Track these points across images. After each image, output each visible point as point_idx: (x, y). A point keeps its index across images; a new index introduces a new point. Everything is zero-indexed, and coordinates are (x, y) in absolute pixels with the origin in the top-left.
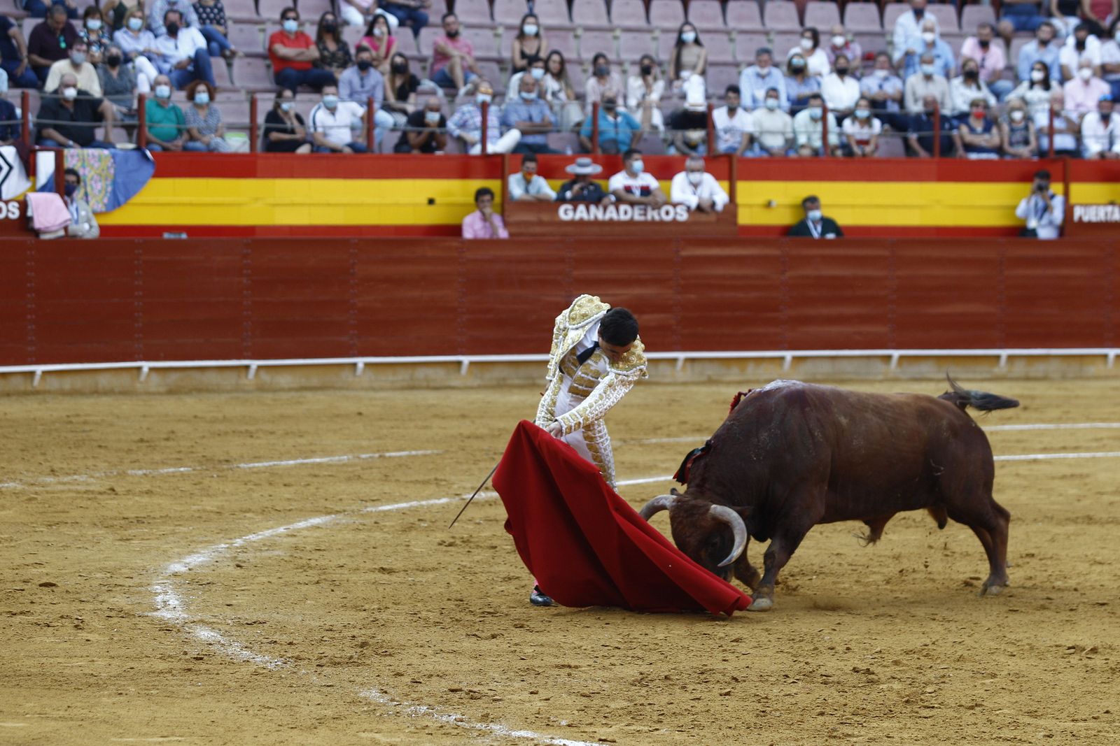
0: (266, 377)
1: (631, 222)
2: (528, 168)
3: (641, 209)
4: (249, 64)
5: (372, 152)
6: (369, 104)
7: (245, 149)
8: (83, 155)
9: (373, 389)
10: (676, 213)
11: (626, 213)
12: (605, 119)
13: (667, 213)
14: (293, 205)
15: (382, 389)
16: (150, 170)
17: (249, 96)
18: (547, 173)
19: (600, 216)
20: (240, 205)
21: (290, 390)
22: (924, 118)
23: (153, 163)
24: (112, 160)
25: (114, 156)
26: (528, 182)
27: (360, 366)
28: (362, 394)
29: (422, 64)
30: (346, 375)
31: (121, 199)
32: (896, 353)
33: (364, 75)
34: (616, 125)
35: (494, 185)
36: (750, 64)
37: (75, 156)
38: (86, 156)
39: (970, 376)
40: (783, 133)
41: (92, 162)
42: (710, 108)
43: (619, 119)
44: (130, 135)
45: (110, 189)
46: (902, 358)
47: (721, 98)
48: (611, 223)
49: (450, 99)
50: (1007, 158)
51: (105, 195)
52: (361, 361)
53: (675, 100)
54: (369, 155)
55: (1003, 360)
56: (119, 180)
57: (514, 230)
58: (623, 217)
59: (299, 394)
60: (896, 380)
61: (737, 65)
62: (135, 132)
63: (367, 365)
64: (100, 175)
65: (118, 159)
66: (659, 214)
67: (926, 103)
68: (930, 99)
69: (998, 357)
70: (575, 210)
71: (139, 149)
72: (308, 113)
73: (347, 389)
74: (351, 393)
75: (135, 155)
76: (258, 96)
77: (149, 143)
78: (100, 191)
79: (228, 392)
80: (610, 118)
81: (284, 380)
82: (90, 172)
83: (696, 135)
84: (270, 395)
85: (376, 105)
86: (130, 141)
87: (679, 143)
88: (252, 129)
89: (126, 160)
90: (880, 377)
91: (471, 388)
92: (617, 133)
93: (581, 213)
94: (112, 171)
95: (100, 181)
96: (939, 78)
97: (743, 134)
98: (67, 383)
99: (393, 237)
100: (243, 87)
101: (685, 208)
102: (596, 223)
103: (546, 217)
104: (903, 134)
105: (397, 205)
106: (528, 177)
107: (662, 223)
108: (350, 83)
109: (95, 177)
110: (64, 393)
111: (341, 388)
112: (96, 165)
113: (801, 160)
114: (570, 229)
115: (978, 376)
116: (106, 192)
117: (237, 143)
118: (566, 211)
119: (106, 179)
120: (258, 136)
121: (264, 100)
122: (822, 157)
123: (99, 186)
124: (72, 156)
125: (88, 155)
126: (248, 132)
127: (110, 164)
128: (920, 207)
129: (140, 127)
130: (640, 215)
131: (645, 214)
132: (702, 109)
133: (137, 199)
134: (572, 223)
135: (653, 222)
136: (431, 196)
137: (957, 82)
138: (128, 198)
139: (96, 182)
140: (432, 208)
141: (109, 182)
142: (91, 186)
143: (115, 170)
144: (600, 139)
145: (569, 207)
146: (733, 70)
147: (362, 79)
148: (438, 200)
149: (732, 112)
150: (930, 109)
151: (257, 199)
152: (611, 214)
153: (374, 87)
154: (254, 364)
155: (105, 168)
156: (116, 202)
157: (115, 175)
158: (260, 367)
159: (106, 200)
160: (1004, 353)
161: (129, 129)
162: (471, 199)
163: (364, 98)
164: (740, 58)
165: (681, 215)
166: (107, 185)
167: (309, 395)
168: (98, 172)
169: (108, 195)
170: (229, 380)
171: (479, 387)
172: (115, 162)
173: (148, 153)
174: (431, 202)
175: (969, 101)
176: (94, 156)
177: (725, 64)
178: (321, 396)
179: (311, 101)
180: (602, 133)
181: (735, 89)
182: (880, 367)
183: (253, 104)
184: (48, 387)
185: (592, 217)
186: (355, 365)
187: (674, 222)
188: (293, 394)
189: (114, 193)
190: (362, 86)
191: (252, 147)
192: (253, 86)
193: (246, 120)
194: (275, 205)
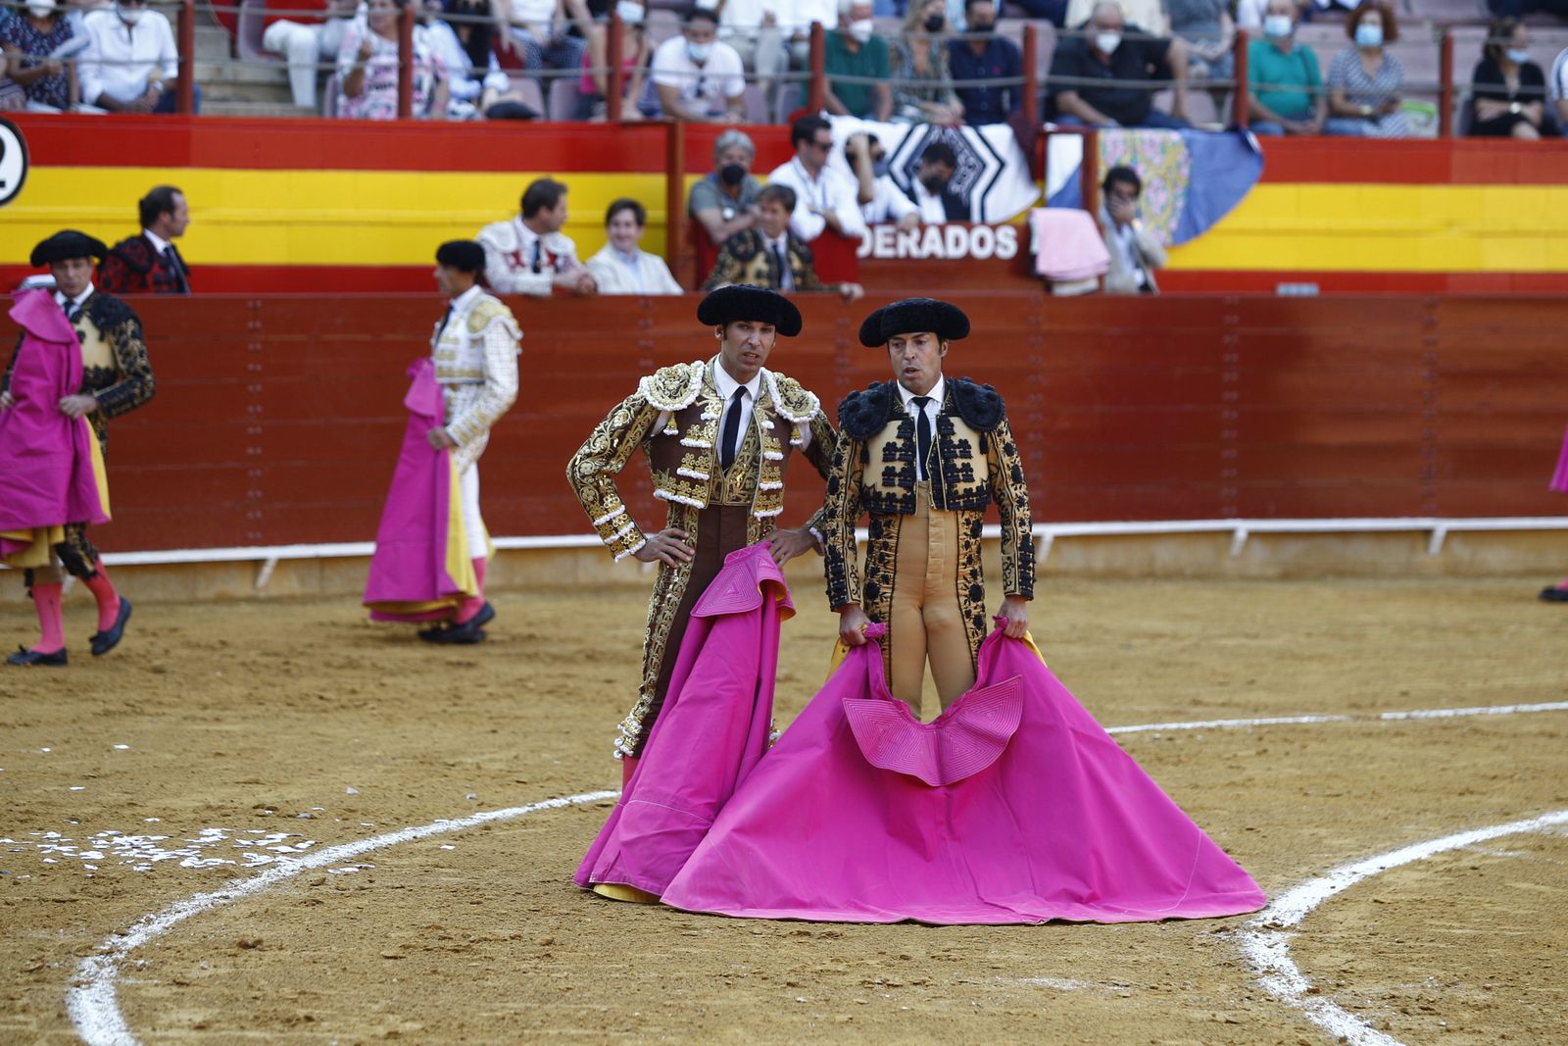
0: (1462, 551)
7: (1431, 132)
8: (1133, 142)
14: (1517, 233)
16: (1252, 167)
17: (1438, 33)
20: (1417, 233)
21: (1507, 575)
23: (1260, 157)
24: (1186, 152)
25: (1189, 144)
31: (1201, 221)
37: (1117, 144)
38: (1138, 145)
41: (1149, 154)
44: (1219, 105)
45: (1181, 203)
51: (1172, 215)
56: (1199, 187)
62: (1229, 100)
64: (1164, 178)
65: (1196, 149)
71: (1234, 129)
72: (1551, 65)
75: (1229, 142)
76: (1456, 33)
77: (1255, 120)
78: (1163, 208)
79: (1392, 576)
81: (1496, 556)
84: (1468, 586)
86: (1219, 120)
88: (1444, 93)
89: (1211, 151)
94: (1185, 171)
95: (1164, 188)
98: (1099, 558)
100: (1428, 17)
109: (1156, 182)
110: (1092, 576)
112: (1157, 160)
116: (1174, 209)
117: (1415, 121)
119: (1175, 185)
120: (1453, 107)
121: (1466, 40)
123: (1163, 197)
124: (1115, 143)
125: (1142, 141)
126: (1436, 98)
127: (1181, 159)
129: (1238, 91)
133: (1228, 222)
138: (1213, 217)
139: (1156, 190)
141: (1180, 191)
142: (1147, 199)
143: (1192, 168)
151: (1449, 224)
154: (1442, 526)
155: (1173, 165)
156: (1191, 228)
157: (1191, 178)
158: (1451, 534)
159: (1173, 225)
161: (1217, 93)
166: (1176, 198)
168: (1160, 172)
169: (1179, 215)
170: (1393, 556)
172: (1191, 155)
173: (1253, 139)
176: (1152, 143)
179: (1553, 41)
183: (1446, 48)
184: (1062, 565)
189: (1188, 213)
191: (1444, 127)
192: (1445, 14)
193: (1433, 77)
194: (1482, 235)
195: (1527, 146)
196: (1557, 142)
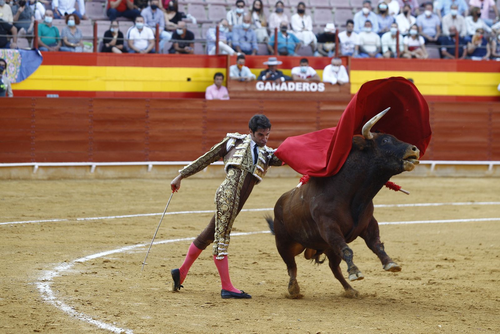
0: (100, 172)
1: (294, 92)
2: (240, 62)
3: (299, 85)
4: (93, 5)
5: (158, 53)
6: (157, 27)
7: (91, 51)
8: (5, 53)
9: (157, 179)
10: (318, 87)
11: (292, 87)
12: (282, 37)
13: (314, 87)
14: (116, 80)
15: (162, 179)
16: (39, 60)
17: (93, 22)
18: (251, 65)
19: (278, 88)
20: (87, 80)
21: (113, 178)
22: (450, 38)
23: (42, 57)
24: (20, 56)
25: (21, 53)
26: (240, 69)
27: (150, 166)
28: (151, 181)
29: (185, 6)
30: (143, 171)
31: (25, 76)
32: (434, 163)
33: (154, 12)
34: (287, 40)
35: (223, 71)
36: (359, 9)
37: (1, 53)
38: (6, 53)
39: (473, 175)
40: (376, 45)
41: (9, 56)
42: (337, 32)
43: (289, 37)
44: (30, 42)
45: (18, 71)
46: (437, 165)
47: (343, 26)
48: (284, 92)
49: (199, 25)
50: (494, 60)
51: (16, 74)
52: (150, 164)
53: (318, 27)
54: (156, 54)
55: (491, 167)
56: (24, 66)
57: (233, 95)
58: (290, 89)
59: (117, 181)
60: (434, 177)
61: (351, 9)
62: (32, 41)
63: (154, 166)
64: (14, 63)
65: (23, 55)
66: (309, 88)
67: (450, 30)
68: (453, 28)
69: (488, 166)
70: (265, 85)
71: (34, 49)
72: (126, 32)
73: (144, 178)
74: (145, 181)
75: (32, 53)
76: (98, 22)
77: (40, 46)
78: (13, 72)
79: (80, 179)
80: (284, 36)
81: (110, 173)
82: (8, 61)
83: (329, 46)
84: (102, 182)
85: (161, 28)
86: (30, 47)
87: (320, 50)
88: (94, 40)
89: (27, 55)
90: (425, 175)
91: (209, 179)
92: (287, 44)
93: (269, 86)
94: (20, 61)
95: (14, 66)
96: (459, 17)
97: (355, 45)
99: (168, 98)
100: (90, 18)
101: (323, 84)
102: (276, 92)
103: (249, 88)
104: (439, 46)
105: (171, 81)
106: (240, 67)
107: (311, 92)
108: (147, 16)
109: (11, 64)
111: (140, 178)
112: (11, 58)
113: (385, 60)
114: (262, 95)
115: (477, 175)
116: (17, 72)
117: (88, 48)
118: (260, 86)
119: (17, 65)
120: (97, 44)
121: (101, 24)
122: (395, 58)
123: (13, 69)
125: (7, 53)
126: (92, 41)
127: (19, 58)
128: (448, 85)
129: (35, 38)
130: (299, 88)
131: (302, 88)
132: (334, 32)
133: (32, 76)
134: (263, 92)
135: (306, 92)
136: (189, 77)
137: (469, 19)
138: (28, 75)
139: (11, 67)
140: (189, 83)
141: (18, 67)
142: (9, 69)
143: (21, 60)
144: (279, 47)
145: (262, 83)
146: (349, 12)
147: (153, 14)
148: (192, 79)
149: (349, 33)
150: (453, 33)
151: (96, 77)
152: (284, 87)
153: (159, 19)
154: (94, 164)
155: (16, 60)
156: (22, 77)
157: (21, 63)
158: (97, 166)
159: (16, 77)
160: (491, 163)
161: (29, 39)
162: (212, 79)
163: (154, 24)
164: (353, 5)
165: (321, 88)
166: (17, 69)
167: (123, 181)
168: (12, 61)
169: (18, 74)
170: (80, 173)
171: (213, 178)
172: (21, 56)
173: (39, 52)
174: (189, 80)
175: (475, 29)
176: (10, 53)
177: (345, 8)
178: (129, 182)
179: (126, 25)
180: (279, 44)
181: (351, 22)
182: (425, 169)
183: (95, 27)
185: (274, 89)
186: (147, 166)
187: (317, 92)
188: (114, 181)
189: (21, 73)
190: (153, 18)
191: (95, 49)
192: (95, 17)
193: (91, 35)
194: (106, 80)
195: (118, 55)
196: (127, 54)
